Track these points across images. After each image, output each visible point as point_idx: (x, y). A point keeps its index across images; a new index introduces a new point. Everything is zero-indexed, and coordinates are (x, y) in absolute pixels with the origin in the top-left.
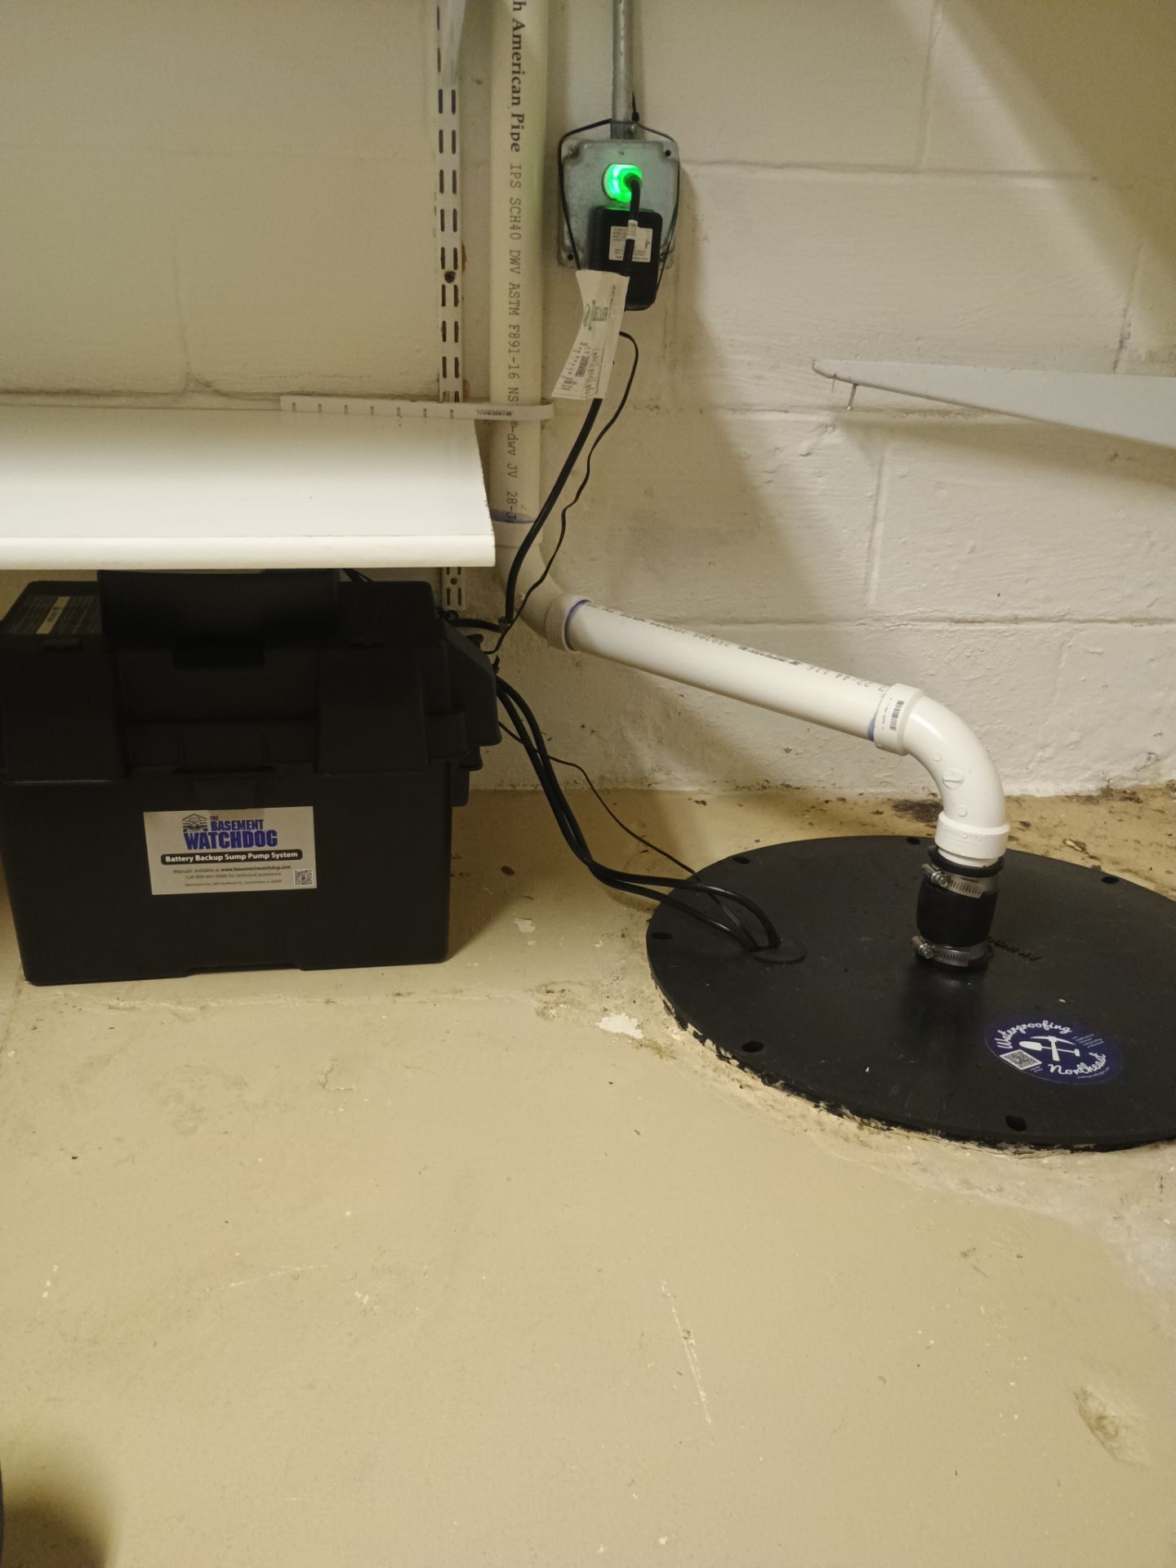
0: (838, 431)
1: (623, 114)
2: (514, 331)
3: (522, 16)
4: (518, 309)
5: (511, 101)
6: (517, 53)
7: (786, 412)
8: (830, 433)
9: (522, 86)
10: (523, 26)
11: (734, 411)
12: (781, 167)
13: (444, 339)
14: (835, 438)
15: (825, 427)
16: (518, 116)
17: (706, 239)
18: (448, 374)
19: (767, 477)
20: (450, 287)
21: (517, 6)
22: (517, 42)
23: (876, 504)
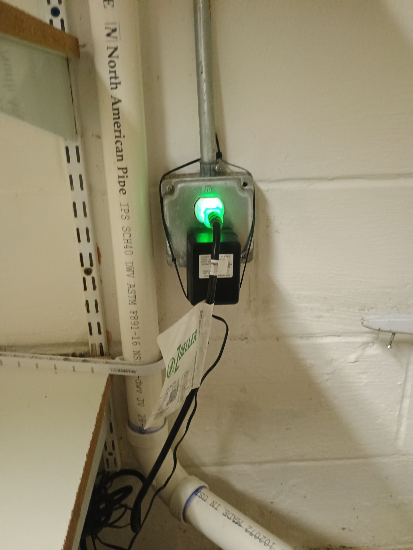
0: (376, 346)
1: (208, 156)
2: (134, 315)
3: (118, 93)
4: (135, 301)
5: (116, 159)
6: (117, 123)
7: (339, 336)
8: (371, 347)
9: (123, 147)
10: (119, 101)
11: (301, 338)
12: (333, 179)
13: (88, 311)
14: (375, 350)
15: (366, 344)
16: (123, 169)
17: (277, 231)
18: (93, 332)
19: (326, 377)
20: (89, 279)
21: (114, 86)
22: (117, 113)
23: (404, 389)
